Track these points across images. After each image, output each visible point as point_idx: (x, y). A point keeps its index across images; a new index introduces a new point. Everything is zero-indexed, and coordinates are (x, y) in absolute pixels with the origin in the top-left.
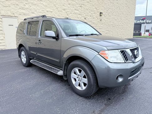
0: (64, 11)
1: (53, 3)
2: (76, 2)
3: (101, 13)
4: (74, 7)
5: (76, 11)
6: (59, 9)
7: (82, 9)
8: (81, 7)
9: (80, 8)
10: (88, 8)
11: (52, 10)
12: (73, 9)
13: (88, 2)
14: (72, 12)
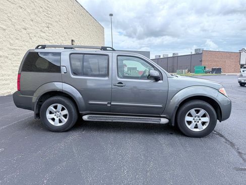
0: (24, 31)
1: (6, 14)
2: (41, 19)
3: (72, 41)
4: (40, 27)
5: (42, 34)
6: (16, 26)
7: (50, 32)
8: (48, 27)
9: (47, 29)
10: (57, 31)
11: (4, 27)
12: (38, 29)
13: (56, 22)
14: (37, 35)
